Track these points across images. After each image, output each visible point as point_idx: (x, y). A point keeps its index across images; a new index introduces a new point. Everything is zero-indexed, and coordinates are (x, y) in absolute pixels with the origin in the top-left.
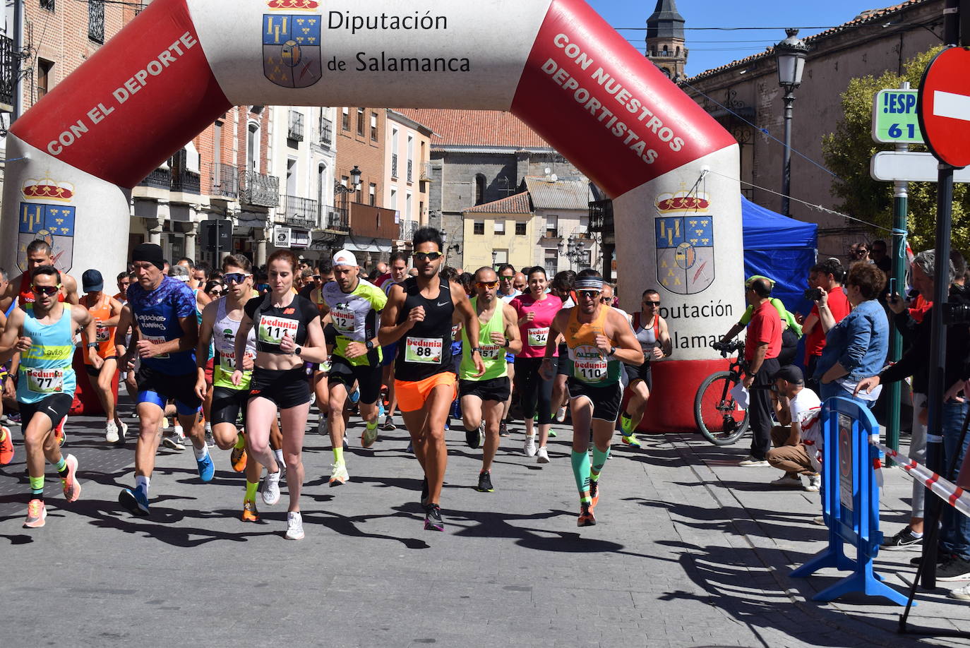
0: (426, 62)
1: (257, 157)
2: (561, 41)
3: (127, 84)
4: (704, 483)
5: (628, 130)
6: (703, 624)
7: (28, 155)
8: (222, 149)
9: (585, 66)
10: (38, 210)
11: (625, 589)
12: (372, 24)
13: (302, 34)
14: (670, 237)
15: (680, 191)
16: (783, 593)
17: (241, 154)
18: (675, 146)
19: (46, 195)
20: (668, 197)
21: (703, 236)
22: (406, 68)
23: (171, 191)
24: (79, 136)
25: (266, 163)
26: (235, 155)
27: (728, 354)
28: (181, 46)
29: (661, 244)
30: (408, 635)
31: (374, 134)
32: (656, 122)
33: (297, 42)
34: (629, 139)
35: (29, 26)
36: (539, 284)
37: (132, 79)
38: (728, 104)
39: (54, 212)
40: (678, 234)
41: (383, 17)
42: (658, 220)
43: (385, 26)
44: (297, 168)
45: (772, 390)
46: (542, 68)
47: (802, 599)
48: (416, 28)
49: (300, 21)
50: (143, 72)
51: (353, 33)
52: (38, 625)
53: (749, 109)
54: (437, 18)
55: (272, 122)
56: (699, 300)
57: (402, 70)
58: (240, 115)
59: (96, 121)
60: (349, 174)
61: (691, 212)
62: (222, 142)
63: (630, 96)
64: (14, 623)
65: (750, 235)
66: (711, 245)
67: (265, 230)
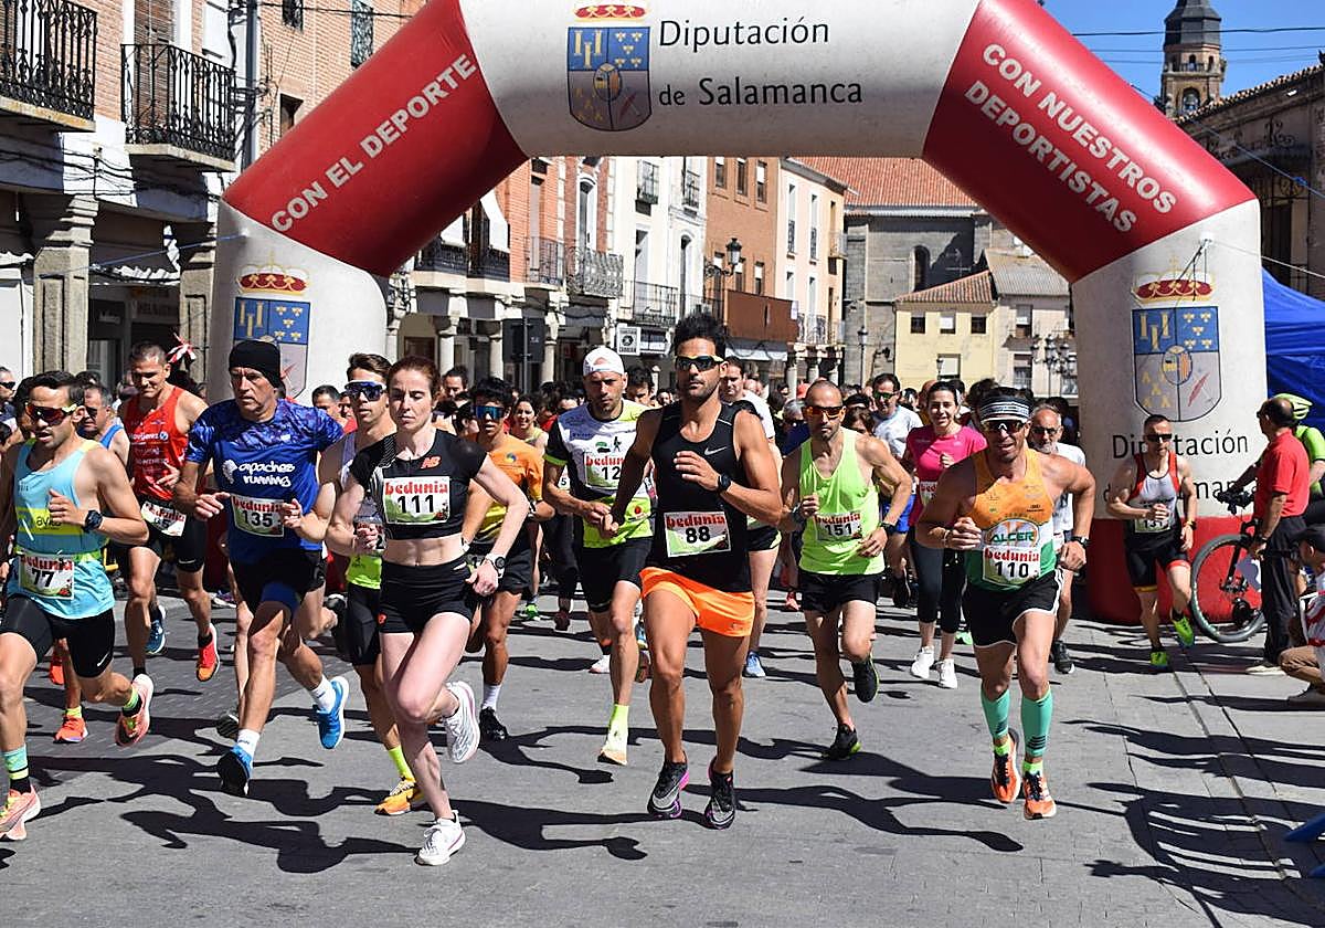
0: (800, 90)
1: (592, 228)
2: (994, 55)
3: (380, 130)
4: (1189, 699)
5: (1092, 182)
6: (1139, 908)
7: (245, 232)
8: (542, 216)
9: (1028, 92)
10: (260, 307)
11: (1033, 855)
12: (721, 38)
13: (622, 55)
14: (1155, 338)
15: (1168, 270)
16: (1270, 864)
17: (569, 224)
18: (1162, 205)
19: (271, 287)
20: (1152, 279)
21: (1204, 336)
22: (770, 99)
23: (468, 277)
24: (315, 204)
25: (605, 236)
26: (560, 224)
27: (1239, 508)
28: (455, 75)
29: (1142, 348)
30: (701, 916)
31: (761, 192)
32: (1134, 171)
33: (616, 66)
34: (1094, 195)
35: (267, 50)
36: (943, 409)
37: (387, 123)
38: (1270, 140)
39: (281, 310)
40: (1166, 333)
41: (737, 28)
42: (1137, 313)
43: (740, 40)
44: (648, 241)
45: (1292, 560)
46: (966, 95)
47: (1296, 874)
48: (784, 41)
49: (620, 36)
50: (401, 112)
51: (695, 51)
52: (188, 891)
53: (1302, 146)
54: (815, 27)
55: (614, 177)
56: (1196, 430)
57: (765, 101)
58: (568, 168)
59: (338, 183)
60: (724, 250)
61: (1186, 302)
62: (542, 207)
63: (1096, 133)
64: (157, 886)
65: (1276, 334)
66: (1215, 348)
67: (604, 331)
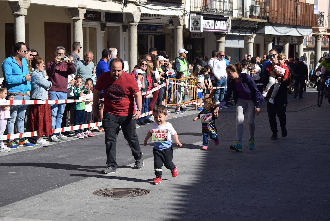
67: (181, 18)
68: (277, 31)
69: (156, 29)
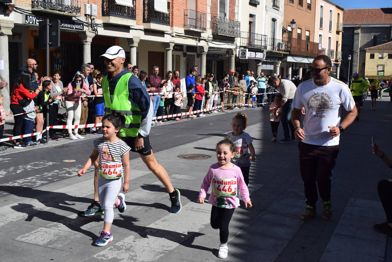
1: (227, 11)
17: (213, 8)
25: (234, 14)
26: (208, 7)
31: (309, 7)
60: (290, 24)
67: (234, 50)
68: (295, 60)
69: (218, 57)
